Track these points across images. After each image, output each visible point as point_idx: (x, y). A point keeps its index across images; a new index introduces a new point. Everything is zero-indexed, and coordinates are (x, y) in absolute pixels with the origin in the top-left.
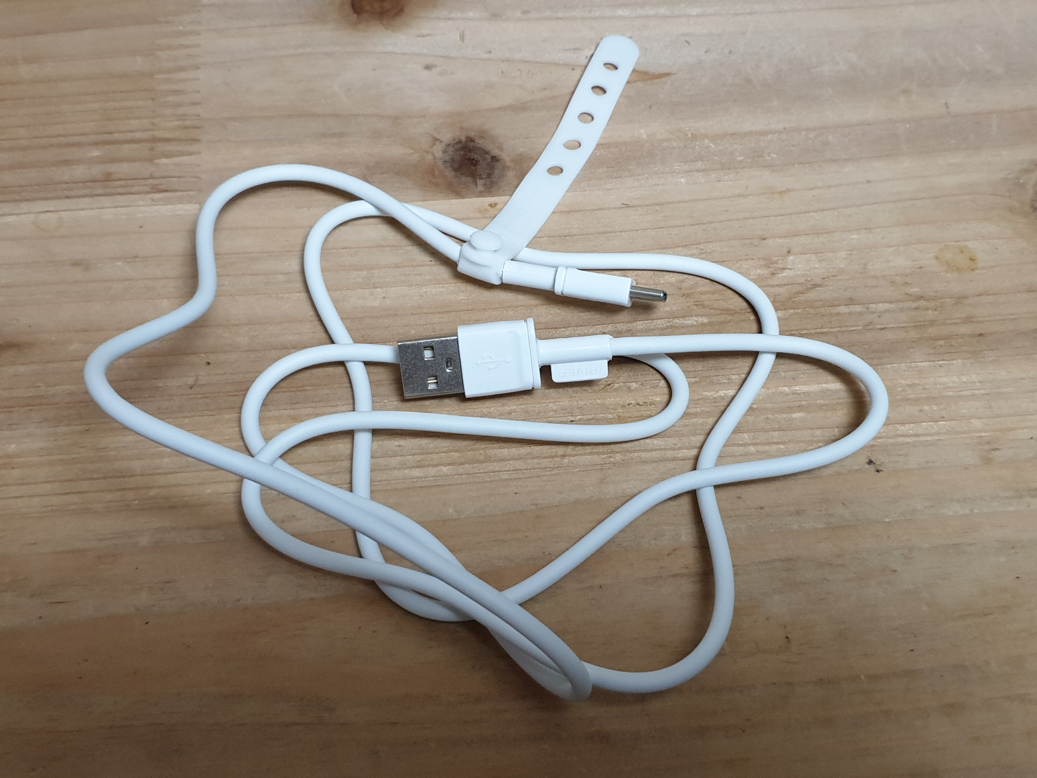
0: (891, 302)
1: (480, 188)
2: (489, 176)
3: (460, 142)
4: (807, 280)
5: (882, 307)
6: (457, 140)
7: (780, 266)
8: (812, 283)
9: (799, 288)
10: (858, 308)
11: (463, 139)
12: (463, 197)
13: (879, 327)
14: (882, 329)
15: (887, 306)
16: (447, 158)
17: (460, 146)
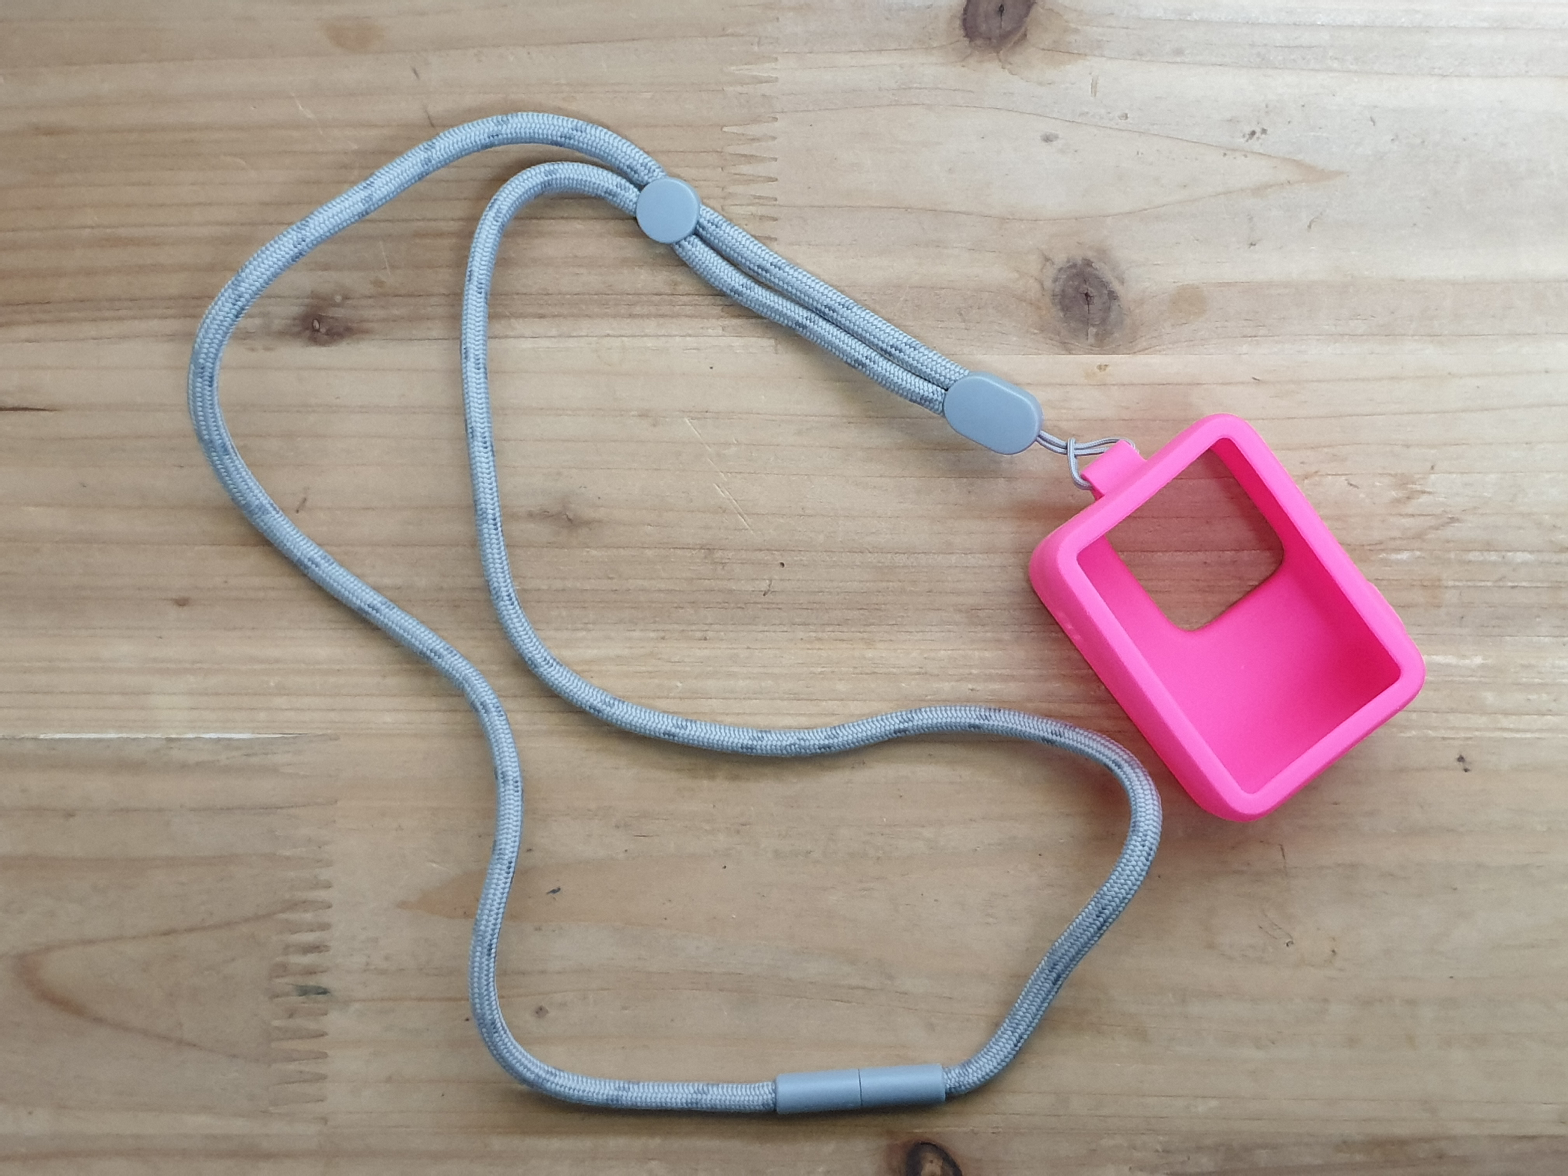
0: (1531, 552)
1: (1092, 340)
2: (1104, 321)
3: (1074, 266)
4: (1444, 511)
5: (1520, 557)
6: (1071, 264)
7: (1419, 488)
8: (1450, 516)
9: (1433, 522)
10: (1493, 557)
11: (1080, 262)
12: (1070, 352)
13: (1510, 584)
14: (1513, 587)
15: (1527, 557)
16: (1058, 290)
17: (1074, 271)
